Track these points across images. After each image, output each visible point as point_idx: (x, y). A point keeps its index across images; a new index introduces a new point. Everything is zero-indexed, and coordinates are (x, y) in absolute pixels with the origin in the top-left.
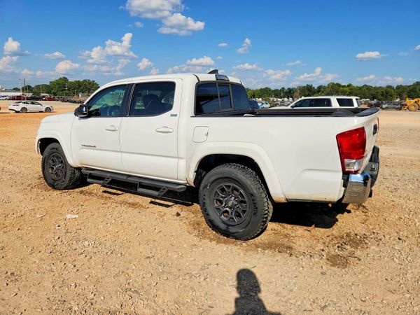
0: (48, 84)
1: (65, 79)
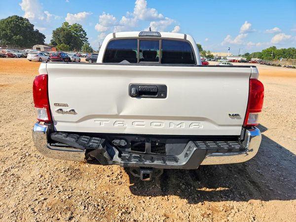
0: (261, 52)
1: (274, 48)
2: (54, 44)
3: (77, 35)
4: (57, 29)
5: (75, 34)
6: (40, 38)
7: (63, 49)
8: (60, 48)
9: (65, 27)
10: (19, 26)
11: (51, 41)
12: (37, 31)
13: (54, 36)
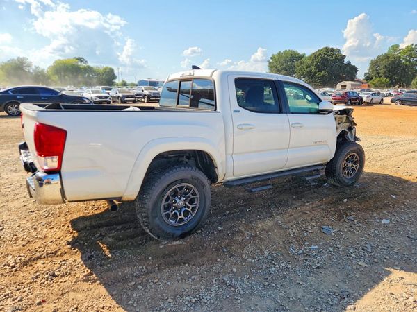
2: (368, 78)
3: (410, 62)
4: (379, 57)
5: (407, 60)
6: (350, 72)
7: (378, 85)
8: (374, 84)
9: (392, 52)
10: (327, 59)
11: (365, 74)
12: (349, 64)
13: (371, 68)
